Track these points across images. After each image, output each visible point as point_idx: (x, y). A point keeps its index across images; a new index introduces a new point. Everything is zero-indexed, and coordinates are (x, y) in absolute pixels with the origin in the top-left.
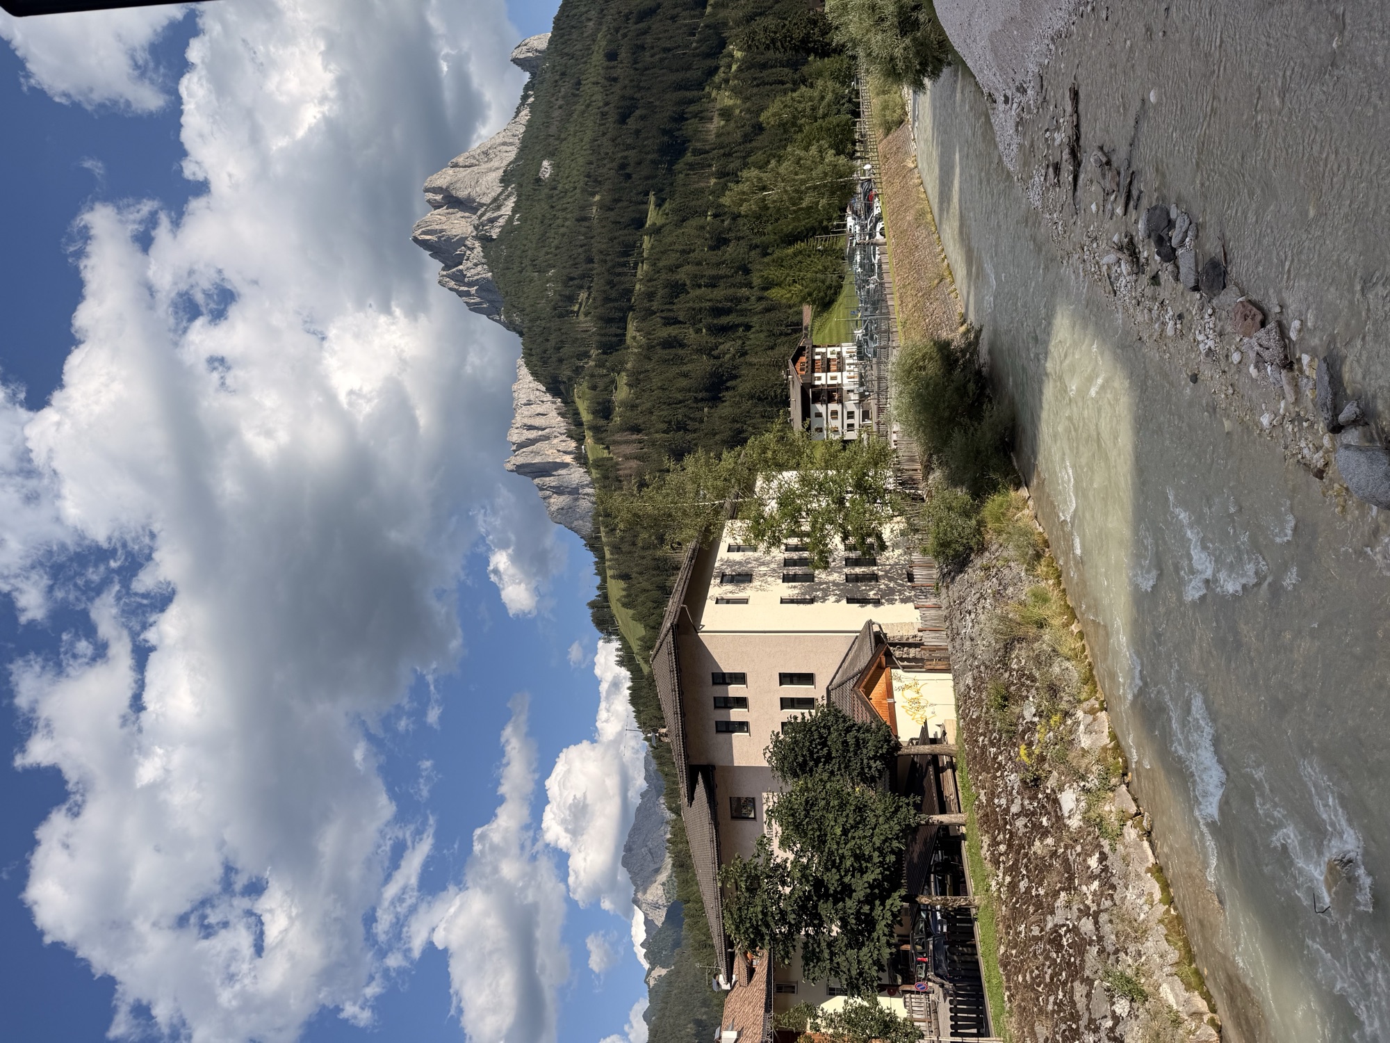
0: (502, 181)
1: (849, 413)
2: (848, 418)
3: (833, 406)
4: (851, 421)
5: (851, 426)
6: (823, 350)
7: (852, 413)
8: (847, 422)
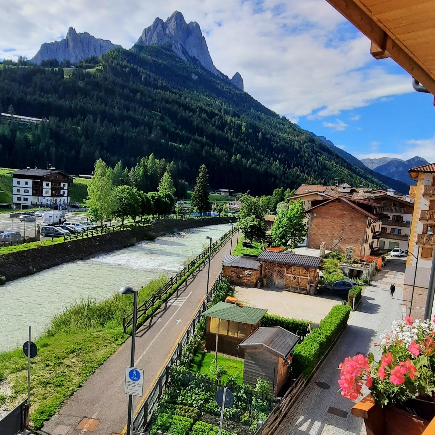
0: (194, 57)
1: (27, 199)
2: (24, 198)
3: (31, 191)
4: (22, 199)
5: (19, 199)
6: (66, 187)
7: (27, 200)
8: (22, 197)
